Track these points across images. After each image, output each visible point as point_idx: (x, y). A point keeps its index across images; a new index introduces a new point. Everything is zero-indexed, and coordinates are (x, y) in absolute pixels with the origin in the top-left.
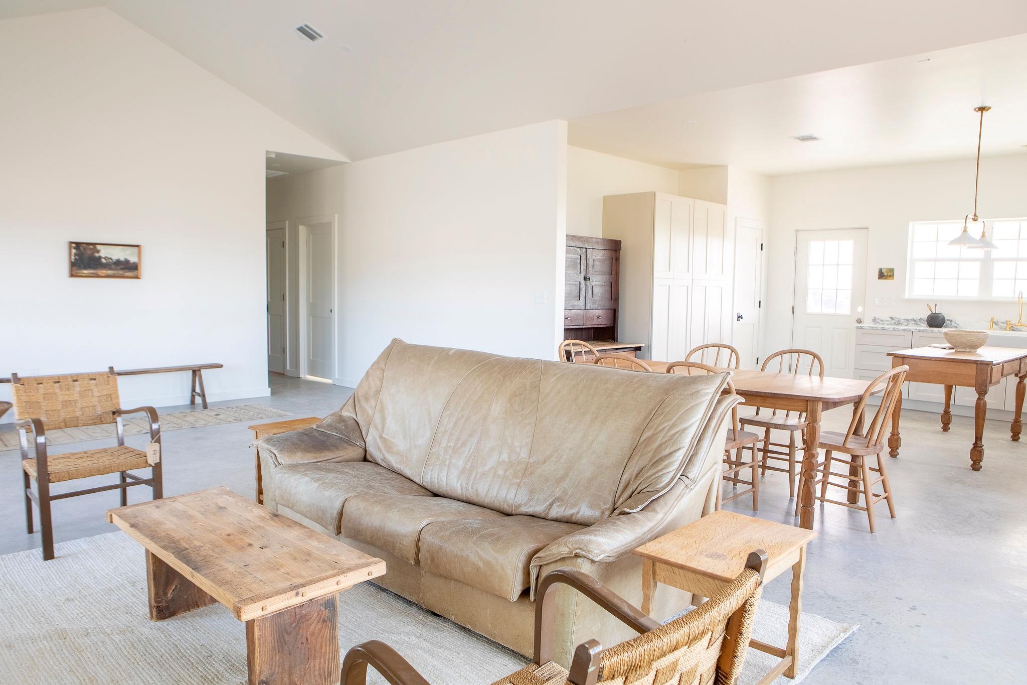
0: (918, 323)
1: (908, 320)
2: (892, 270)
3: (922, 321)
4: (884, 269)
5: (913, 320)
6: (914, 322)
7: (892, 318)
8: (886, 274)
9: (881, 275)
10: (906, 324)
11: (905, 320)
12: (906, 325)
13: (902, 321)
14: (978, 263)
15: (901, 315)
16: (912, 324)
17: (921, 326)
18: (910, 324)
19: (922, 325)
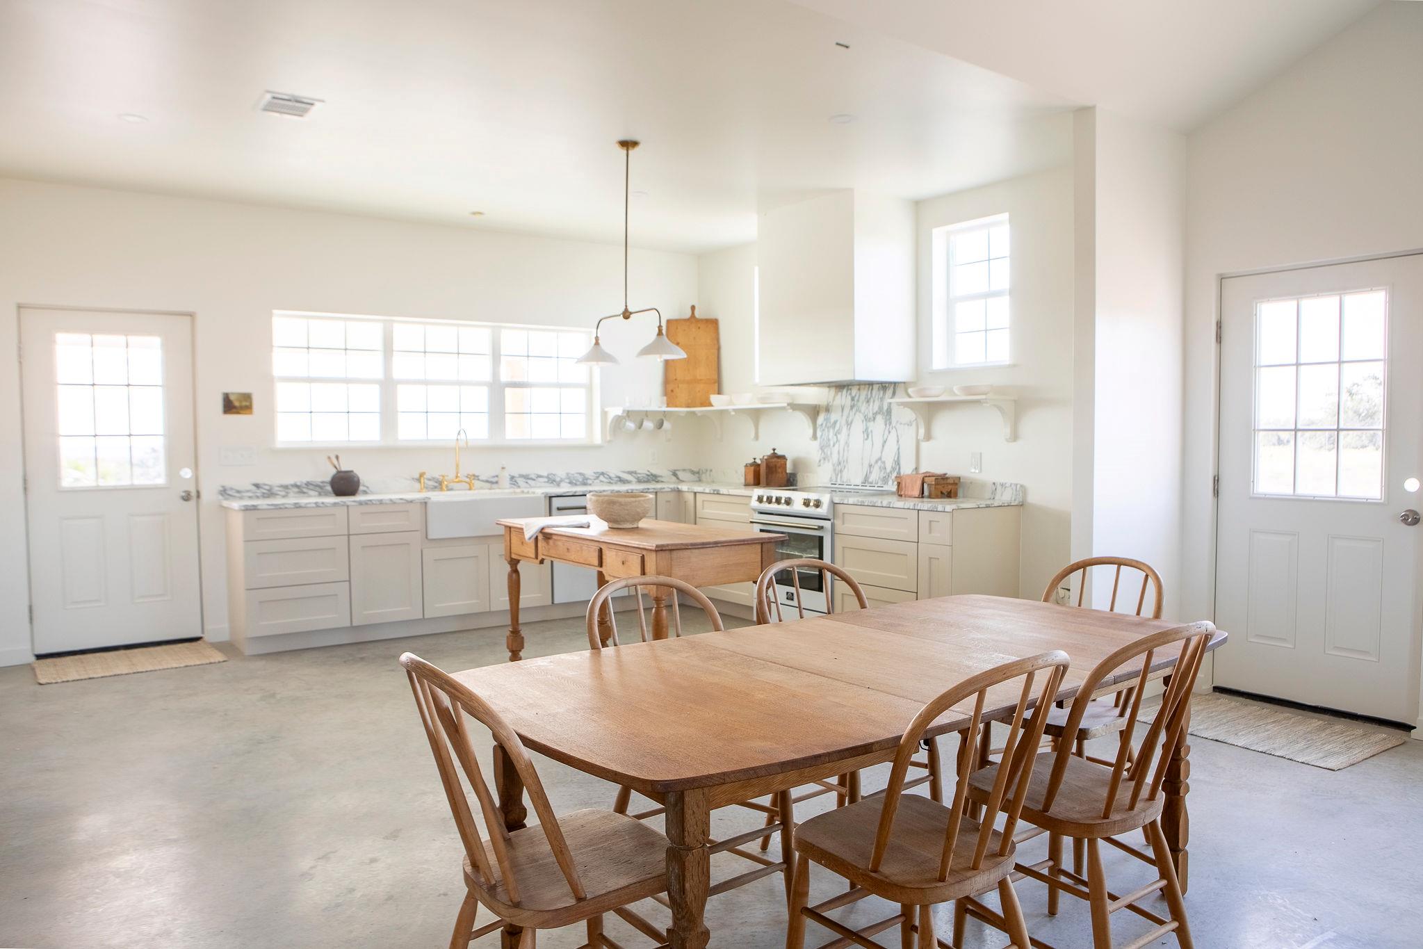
0: (305, 490)
1: (286, 487)
2: (247, 397)
3: (311, 487)
4: (233, 394)
5: (296, 486)
6: (296, 490)
7: (257, 486)
8: (237, 404)
9: (229, 406)
10: (283, 493)
11: (281, 486)
12: (284, 497)
13: (276, 489)
14: (376, 388)
15: (275, 479)
16: (294, 492)
17: (310, 496)
18: (291, 494)
19: (312, 493)
